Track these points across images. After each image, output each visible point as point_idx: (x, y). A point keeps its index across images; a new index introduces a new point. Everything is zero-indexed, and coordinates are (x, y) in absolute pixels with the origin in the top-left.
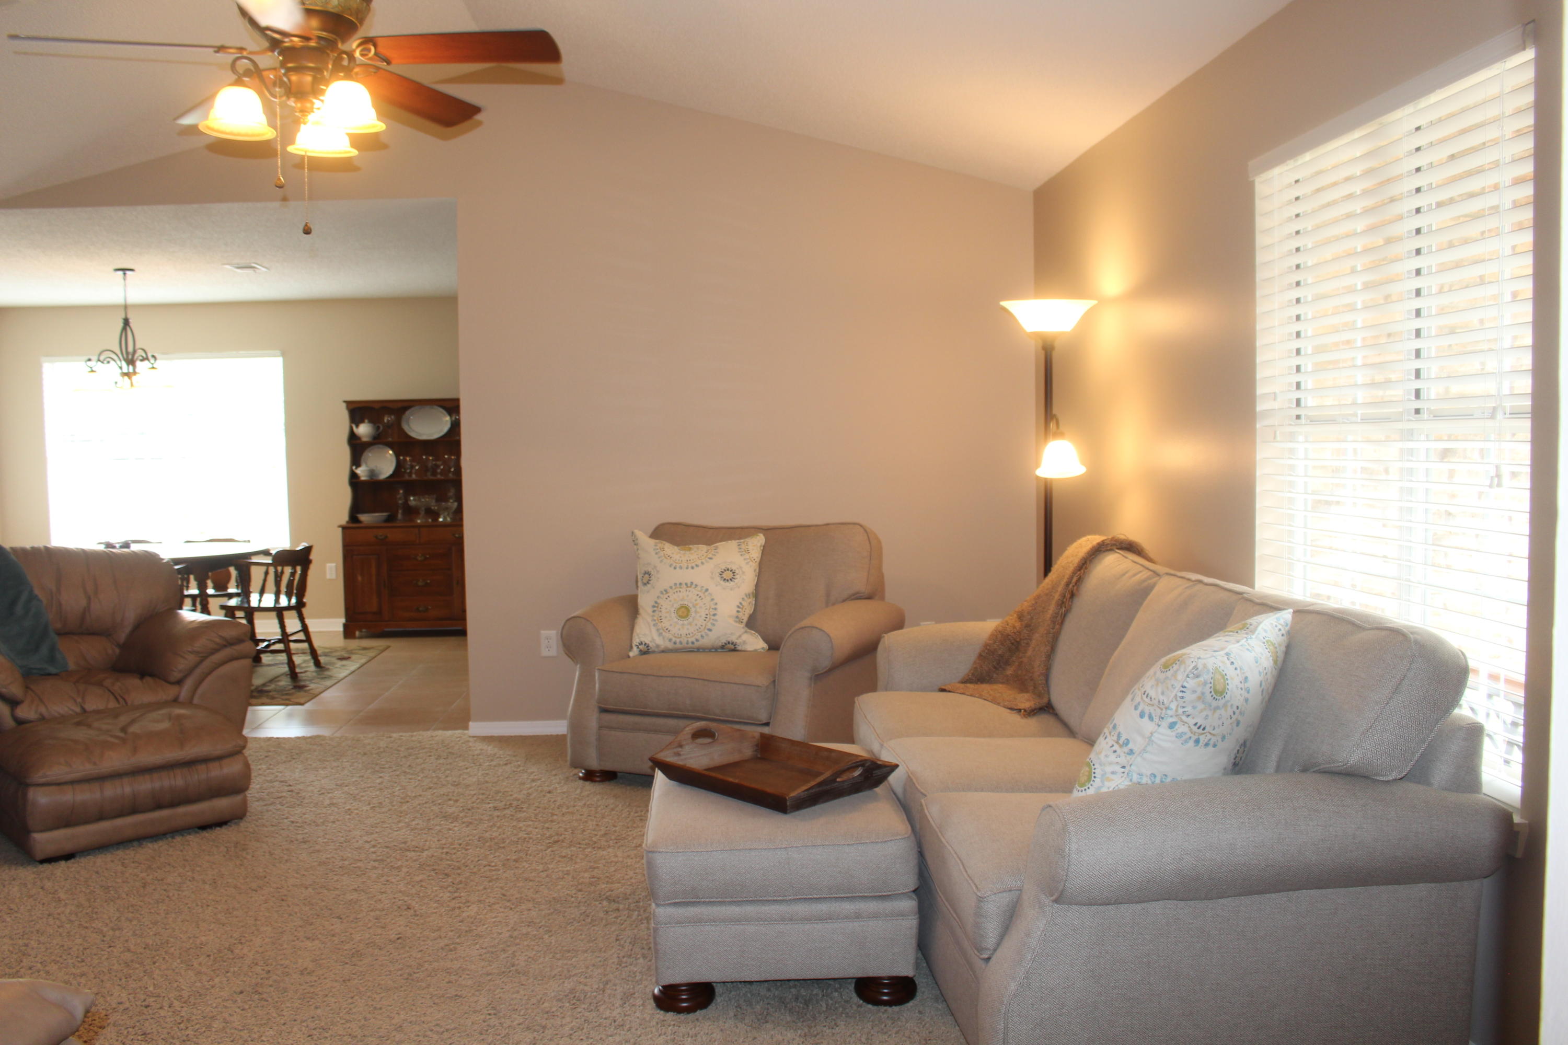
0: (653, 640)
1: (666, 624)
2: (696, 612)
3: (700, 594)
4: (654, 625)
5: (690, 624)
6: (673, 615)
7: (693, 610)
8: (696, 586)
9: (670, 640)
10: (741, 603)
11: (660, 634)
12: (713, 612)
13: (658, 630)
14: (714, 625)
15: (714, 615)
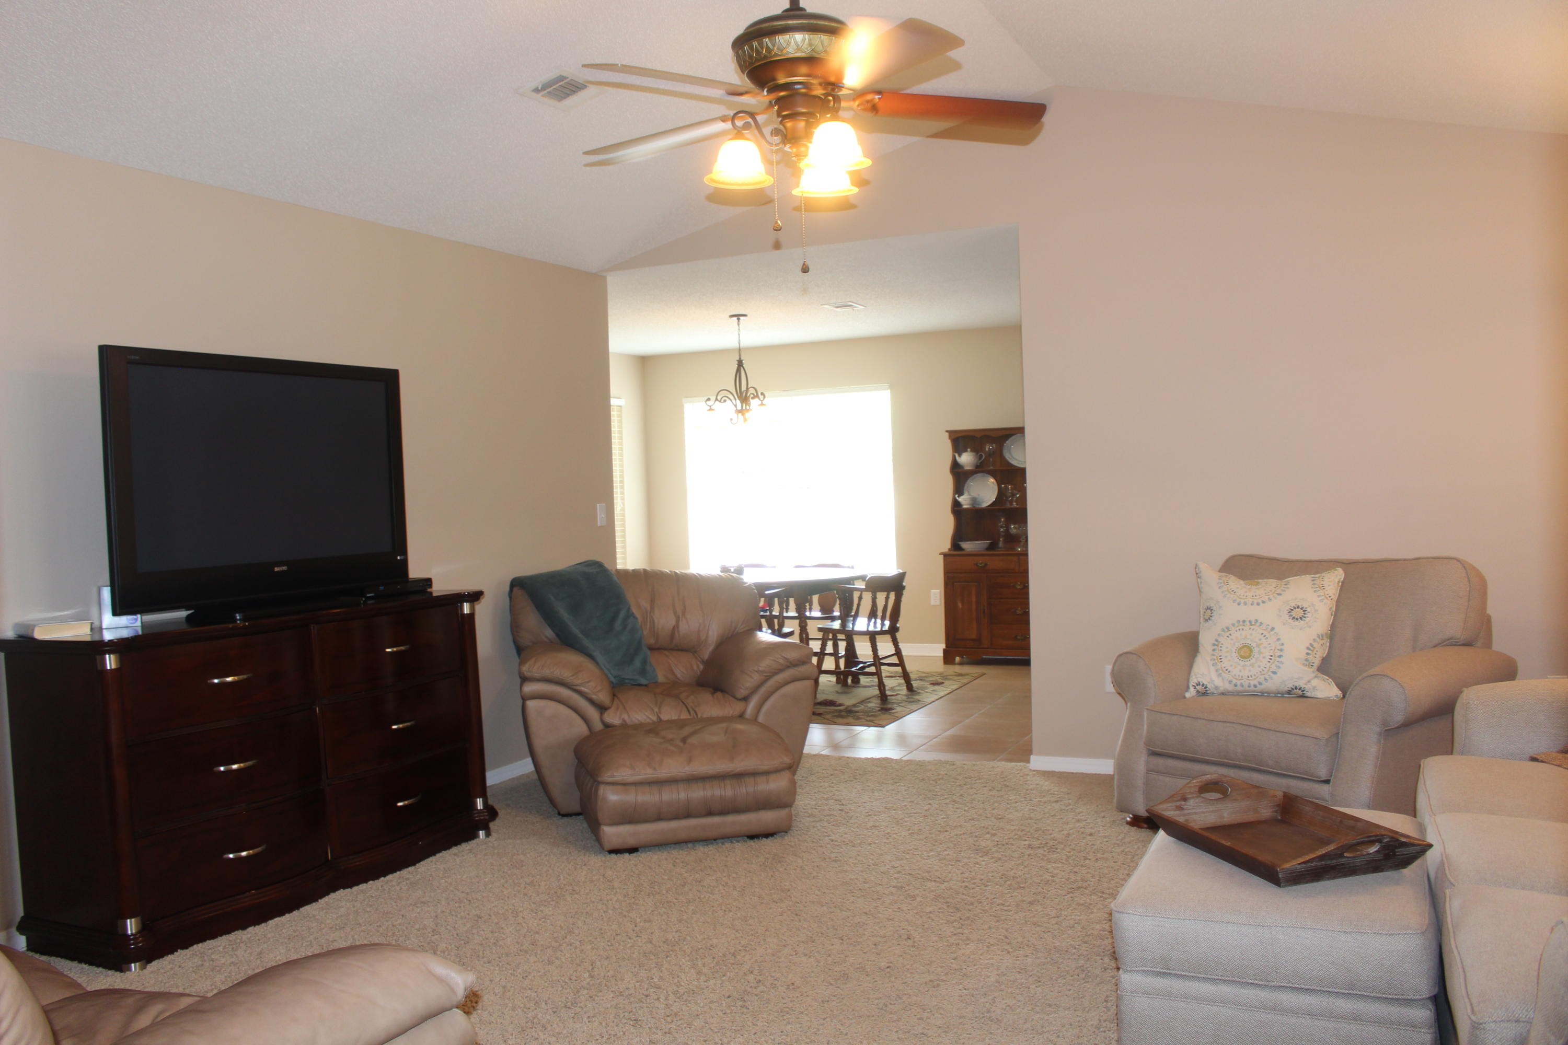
0: (1212, 681)
1: (1226, 664)
2: (1260, 653)
3: (1265, 633)
4: (1213, 665)
5: (1252, 665)
6: (1234, 655)
7: (1256, 650)
8: (1261, 624)
9: (1230, 682)
10: (1311, 645)
11: (1219, 675)
12: (1278, 653)
13: (1217, 670)
14: (1279, 667)
15: (1280, 656)
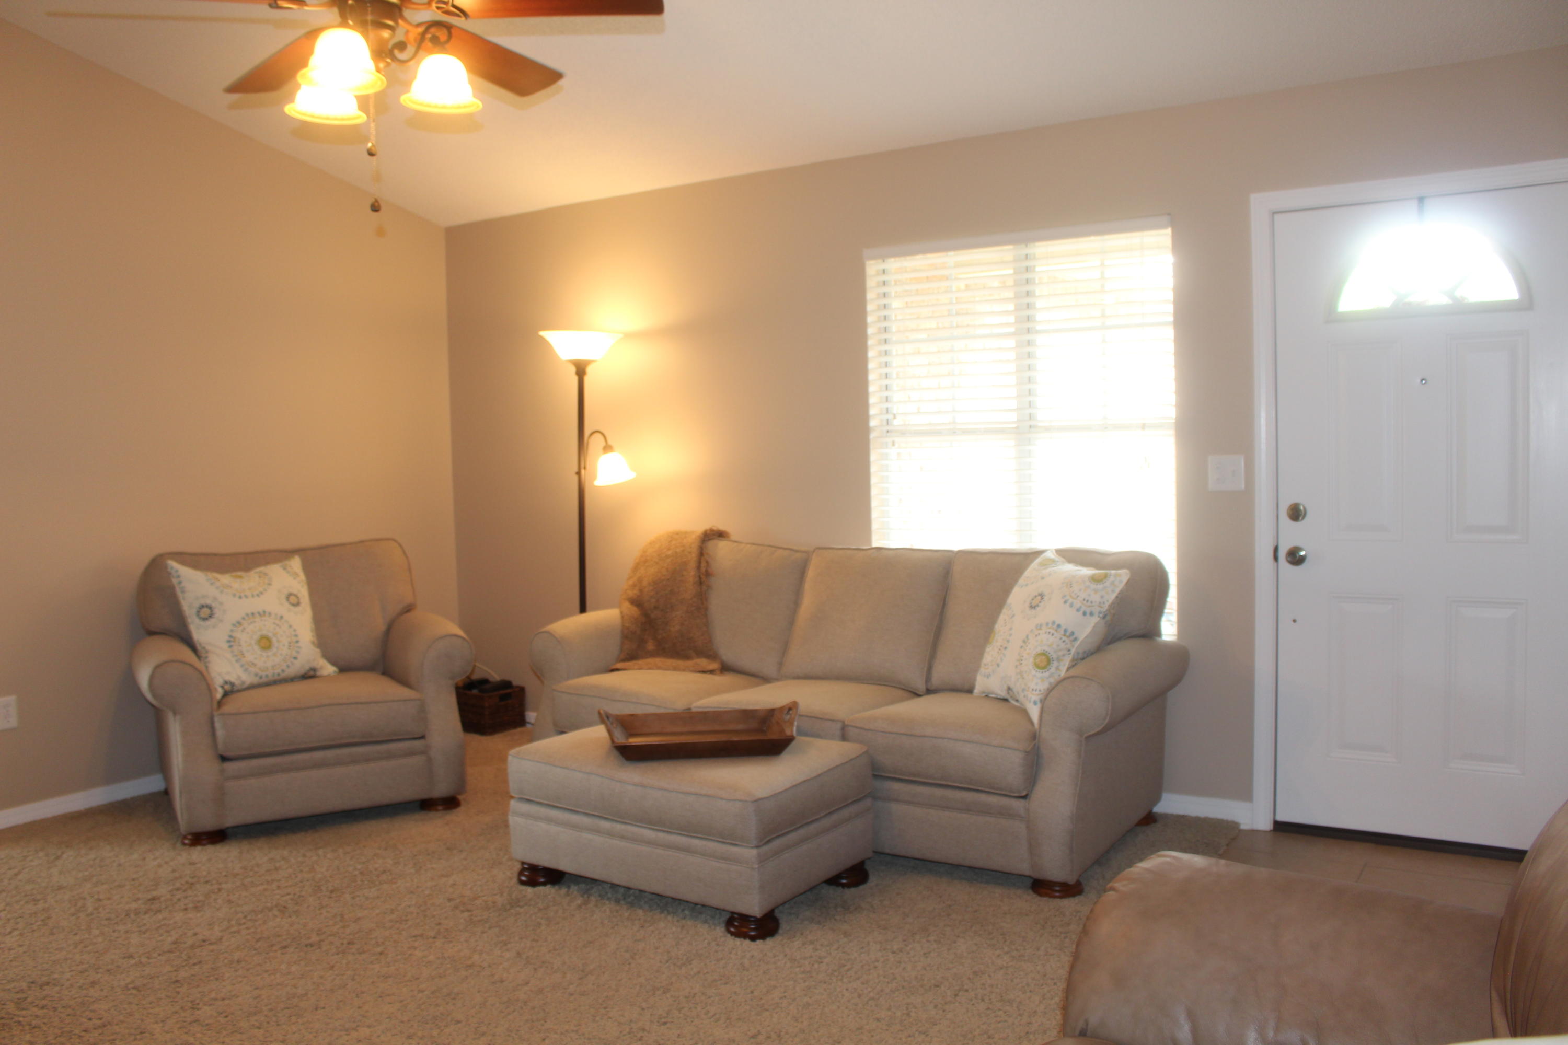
0: (239, 677)
1: (249, 657)
2: (278, 641)
3: (277, 622)
4: (237, 661)
5: (275, 655)
6: (256, 648)
7: (274, 640)
9: (256, 675)
11: (246, 670)
12: (294, 639)
13: (242, 666)
14: (298, 652)
15: (297, 642)
